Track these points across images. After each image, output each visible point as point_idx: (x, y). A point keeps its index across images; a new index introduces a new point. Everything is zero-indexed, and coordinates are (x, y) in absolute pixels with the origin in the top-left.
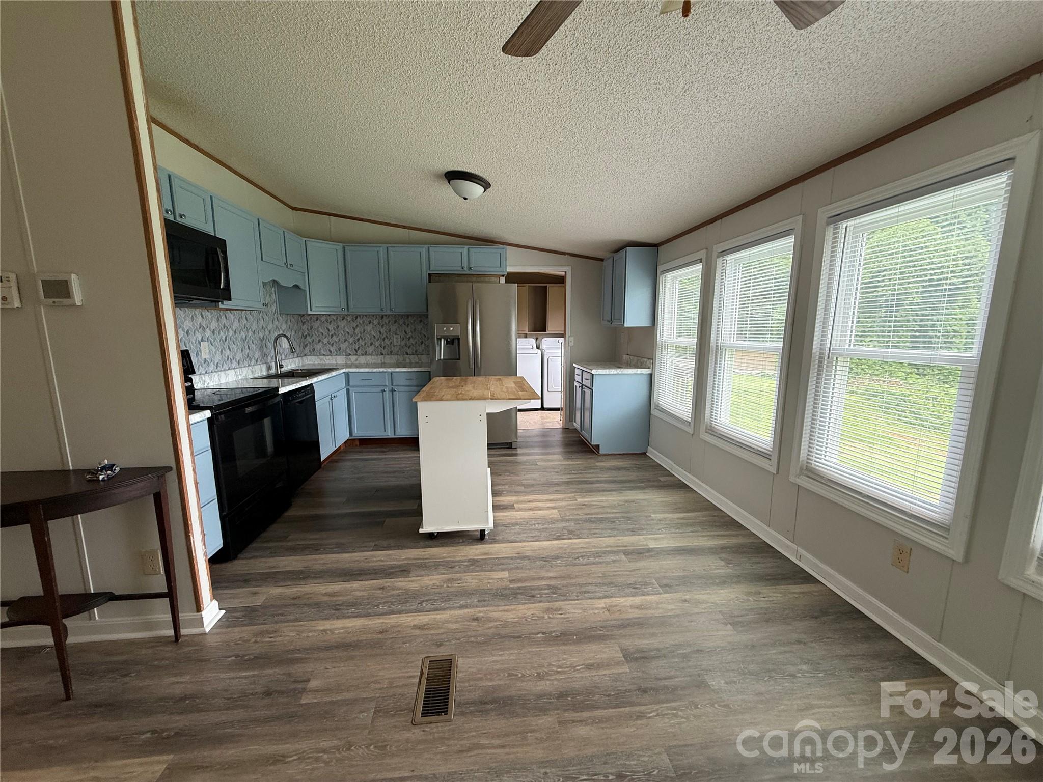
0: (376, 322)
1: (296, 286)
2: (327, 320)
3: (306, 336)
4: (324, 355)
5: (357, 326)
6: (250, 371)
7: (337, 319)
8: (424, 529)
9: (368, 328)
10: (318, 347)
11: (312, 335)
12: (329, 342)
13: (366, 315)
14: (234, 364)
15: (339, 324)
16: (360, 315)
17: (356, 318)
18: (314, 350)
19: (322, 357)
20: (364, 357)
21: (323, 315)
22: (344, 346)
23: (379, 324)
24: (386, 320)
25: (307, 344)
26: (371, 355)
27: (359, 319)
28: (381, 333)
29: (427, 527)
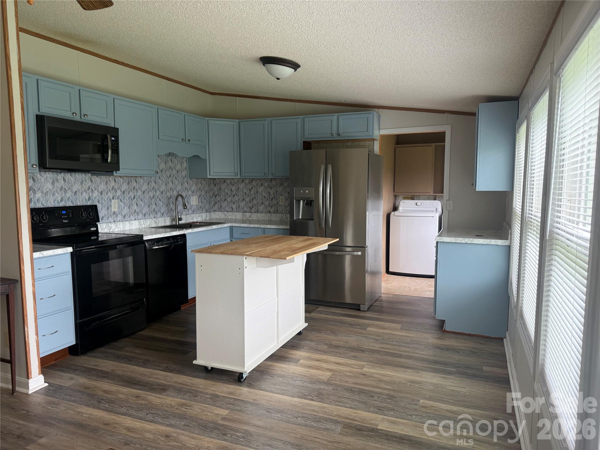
0: (266, 184)
1: (197, 157)
2: (231, 183)
3: (216, 195)
4: (228, 211)
5: (252, 188)
6: (153, 222)
7: (238, 182)
8: (197, 362)
9: (261, 189)
10: (224, 204)
11: (221, 195)
12: (231, 201)
13: (259, 179)
14: (140, 216)
15: (239, 186)
16: (254, 179)
17: (252, 181)
18: (221, 207)
19: (226, 213)
20: (256, 214)
21: (229, 179)
22: (242, 204)
23: (269, 186)
24: (274, 183)
25: (216, 202)
26: (262, 213)
27: (254, 182)
28: (269, 193)
29: (199, 361)
